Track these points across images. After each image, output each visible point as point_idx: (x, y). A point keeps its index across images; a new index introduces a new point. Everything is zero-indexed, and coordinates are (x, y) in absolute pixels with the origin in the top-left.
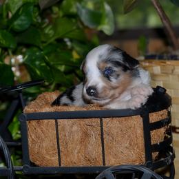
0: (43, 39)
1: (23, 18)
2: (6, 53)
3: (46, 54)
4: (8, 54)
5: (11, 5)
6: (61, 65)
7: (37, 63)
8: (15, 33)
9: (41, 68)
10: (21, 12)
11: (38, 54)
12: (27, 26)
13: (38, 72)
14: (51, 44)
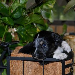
0: (25, 23)
1: (17, 13)
2: (9, 27)
3: (26, 29)
4: (10, 28)
5: (13, 7)
6: (32, 34)
7: (22, 32)
8: (14, 19)
9: (24, 35)
10: (17, 10)
11: (23, 28)
12: (19, 16)
13: (22, 36)
14: (28, 25)
